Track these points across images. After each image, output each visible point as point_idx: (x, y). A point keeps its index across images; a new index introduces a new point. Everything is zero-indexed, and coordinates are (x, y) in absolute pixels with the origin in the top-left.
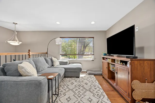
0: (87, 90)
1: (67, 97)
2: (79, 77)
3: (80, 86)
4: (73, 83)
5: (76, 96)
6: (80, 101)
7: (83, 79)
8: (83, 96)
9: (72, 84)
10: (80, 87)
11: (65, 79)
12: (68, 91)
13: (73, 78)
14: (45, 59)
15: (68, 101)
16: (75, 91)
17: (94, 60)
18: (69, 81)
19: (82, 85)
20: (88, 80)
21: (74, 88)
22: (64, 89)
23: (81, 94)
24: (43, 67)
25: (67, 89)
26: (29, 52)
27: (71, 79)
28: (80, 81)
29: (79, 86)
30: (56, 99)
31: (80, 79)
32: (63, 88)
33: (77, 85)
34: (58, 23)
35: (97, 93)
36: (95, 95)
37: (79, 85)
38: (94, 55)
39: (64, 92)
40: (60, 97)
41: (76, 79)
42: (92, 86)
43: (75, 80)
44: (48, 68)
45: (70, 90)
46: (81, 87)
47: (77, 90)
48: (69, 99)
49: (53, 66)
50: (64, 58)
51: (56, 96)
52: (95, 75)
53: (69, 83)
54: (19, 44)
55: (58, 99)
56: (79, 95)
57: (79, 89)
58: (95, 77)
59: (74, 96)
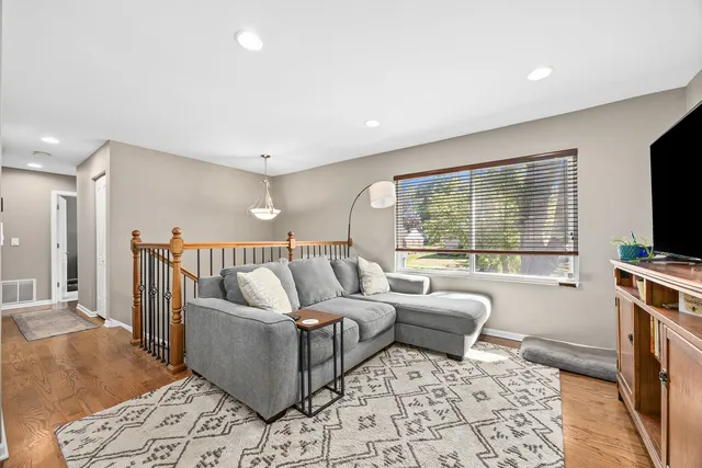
0: (462, 421)
1: (365, 411)
2: (459, 359)
3: (444, 394)
4: (419, 376)
5: (400, 423)
6: (404, 445)
7: (476, 372)
8: (427, 434)
9: (412, 378)
10: (439, 399)
11: (397, 351)
12: (382, 395)
13: (431, 357)
14: (334, 266)
15: (362, 427)
16: (406, 404)
17: (574, 286)
18: (408, 364)
19: (451, 395)
20: (501, 384)
21: (408, 395)
22: (373, 383)
23: (425, 423)
24: (321, 291)
25: (383, 387)
26: (289, 240)
27: (420, 356)
28: (458, 376)
29: (440, 393)
30: (329, 405)
31: (464, 367)
32: (369, 379)
33: (430, 389)
34: (372, 124)
35: (513, 456)
36: (492, 454)
37: (442, 390)
38: (576, 253)
39: (365, 393)
40: (345, 404)
41: (442, 362)
42: (507, 414)
43: (437, 366)
44: (342, 296)
45: (390, 392)
46: (443, 399)
47: (417, 404)
48: (369, 422)
49: (360, 291)
50: (457, 266)
51: (335, 395)
52: (565, 370)
53: (401, 371)
54: (274, 216)
55: (333, 408)
56: (415, 427)
57: (431, 403)
58: (556, 384)
59: (393, 420)
